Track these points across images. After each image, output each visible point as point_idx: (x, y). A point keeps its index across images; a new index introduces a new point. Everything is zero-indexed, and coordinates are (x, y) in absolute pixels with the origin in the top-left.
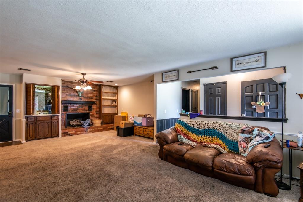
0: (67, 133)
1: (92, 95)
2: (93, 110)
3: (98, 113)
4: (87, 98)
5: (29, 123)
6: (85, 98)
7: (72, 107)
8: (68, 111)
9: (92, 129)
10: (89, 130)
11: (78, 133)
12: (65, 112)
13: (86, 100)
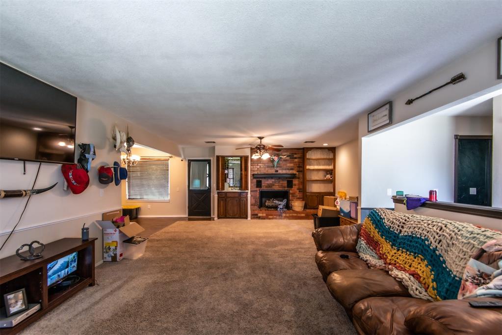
0: (257, 215)
1: (292, 165)
2: (294, 186)
3: (302, 192)
4: (286, 169)
5: (220, 199)
6: (282, 169)
7: (267, 182)
8: (261, 187)
9: (288, 213)
10: (284, 215)
11: (269, 217)
12: (258, 189)
13: (284, 172)
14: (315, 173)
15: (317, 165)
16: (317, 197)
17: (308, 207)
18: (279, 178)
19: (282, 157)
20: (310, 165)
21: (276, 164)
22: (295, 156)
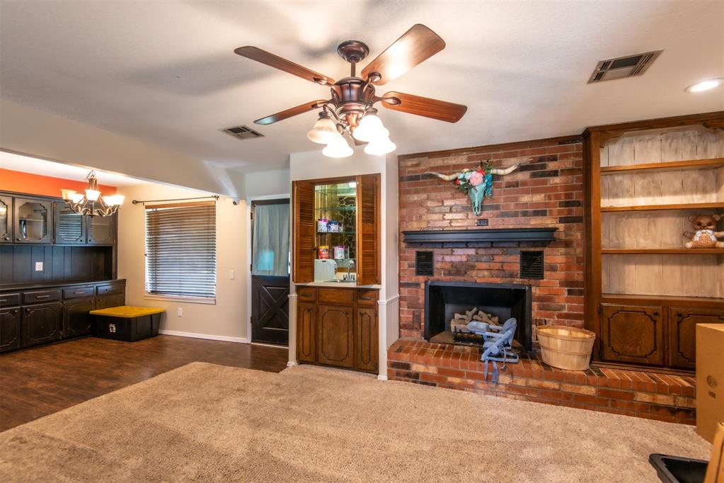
0: (407, 366)
1: (539, 198)
2: (546, 273)
3: (581, 293)
4: (515, 215)
6: (503, 215)
7: (448, 258)
8: (431, 273)
9: (521, 375)
10: (505, 379)
11: (450, 379)
12: (421, 279)
13: (511, 223)
14: (639, 223)
15: (649, 194)
16: (653, 318)
17: (609, 354)
18: (492, 244)
19: (501, 172)
20: (616, 196)
21: (477, 197)
22: (551, 166)
